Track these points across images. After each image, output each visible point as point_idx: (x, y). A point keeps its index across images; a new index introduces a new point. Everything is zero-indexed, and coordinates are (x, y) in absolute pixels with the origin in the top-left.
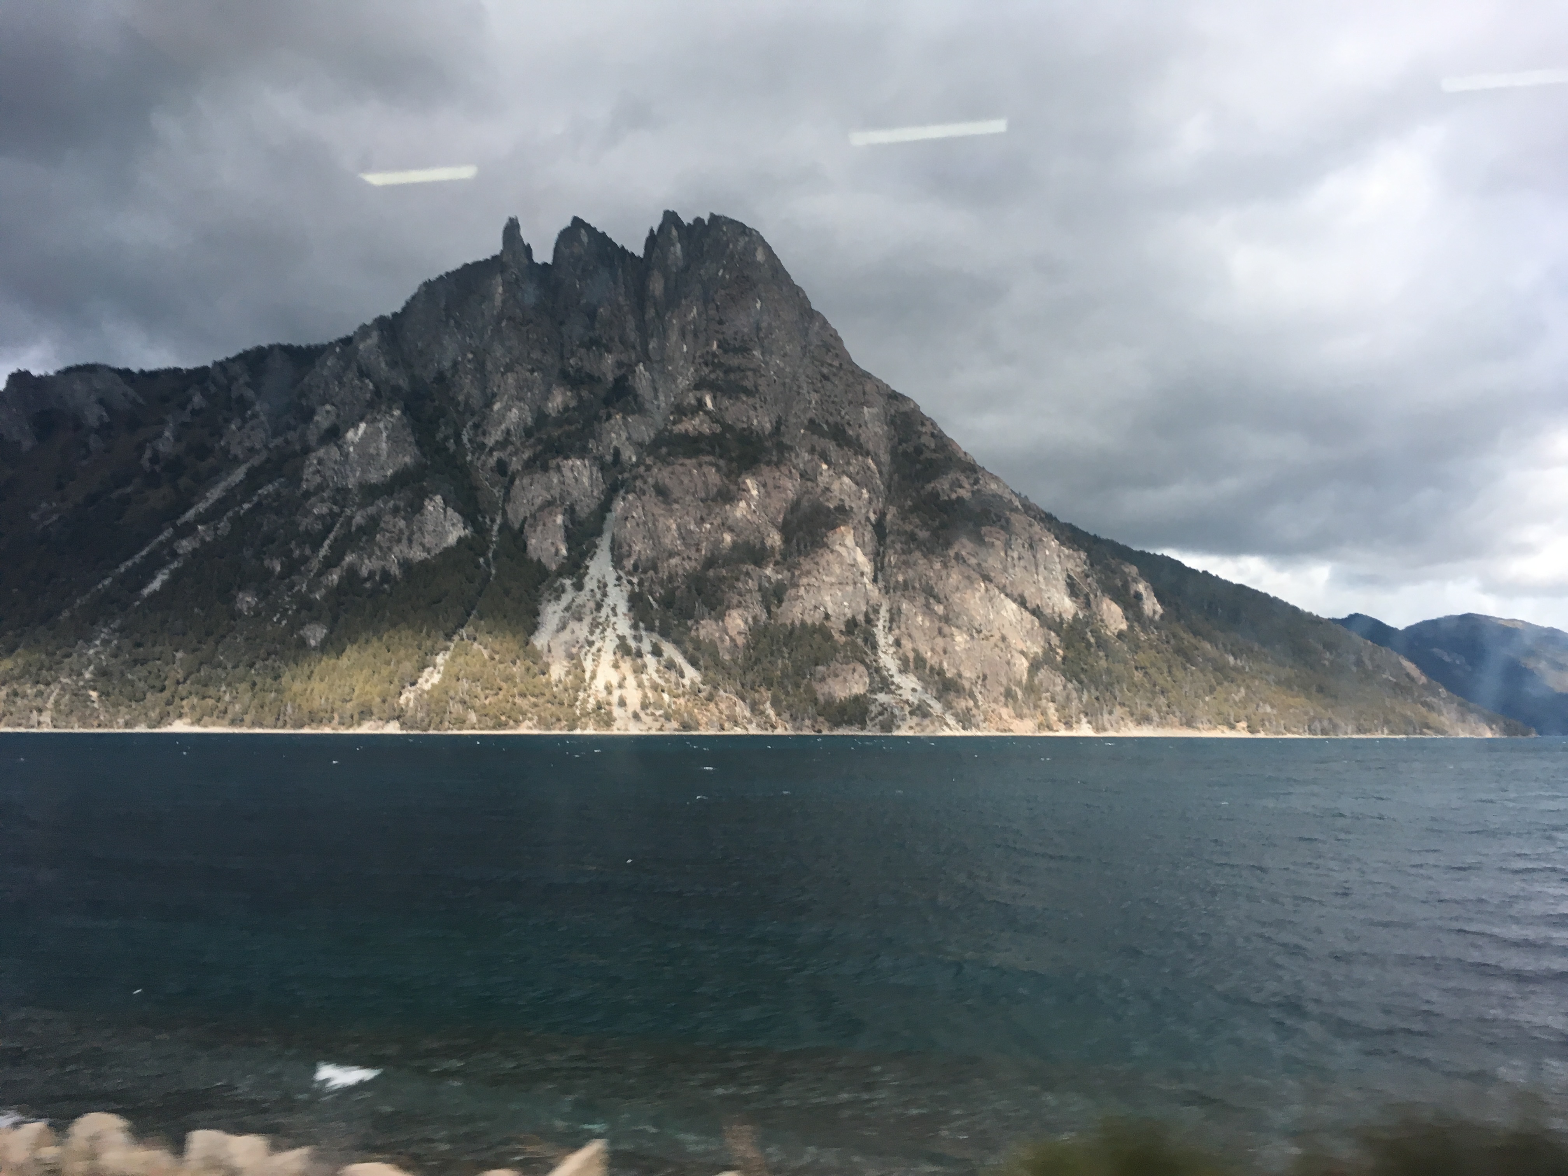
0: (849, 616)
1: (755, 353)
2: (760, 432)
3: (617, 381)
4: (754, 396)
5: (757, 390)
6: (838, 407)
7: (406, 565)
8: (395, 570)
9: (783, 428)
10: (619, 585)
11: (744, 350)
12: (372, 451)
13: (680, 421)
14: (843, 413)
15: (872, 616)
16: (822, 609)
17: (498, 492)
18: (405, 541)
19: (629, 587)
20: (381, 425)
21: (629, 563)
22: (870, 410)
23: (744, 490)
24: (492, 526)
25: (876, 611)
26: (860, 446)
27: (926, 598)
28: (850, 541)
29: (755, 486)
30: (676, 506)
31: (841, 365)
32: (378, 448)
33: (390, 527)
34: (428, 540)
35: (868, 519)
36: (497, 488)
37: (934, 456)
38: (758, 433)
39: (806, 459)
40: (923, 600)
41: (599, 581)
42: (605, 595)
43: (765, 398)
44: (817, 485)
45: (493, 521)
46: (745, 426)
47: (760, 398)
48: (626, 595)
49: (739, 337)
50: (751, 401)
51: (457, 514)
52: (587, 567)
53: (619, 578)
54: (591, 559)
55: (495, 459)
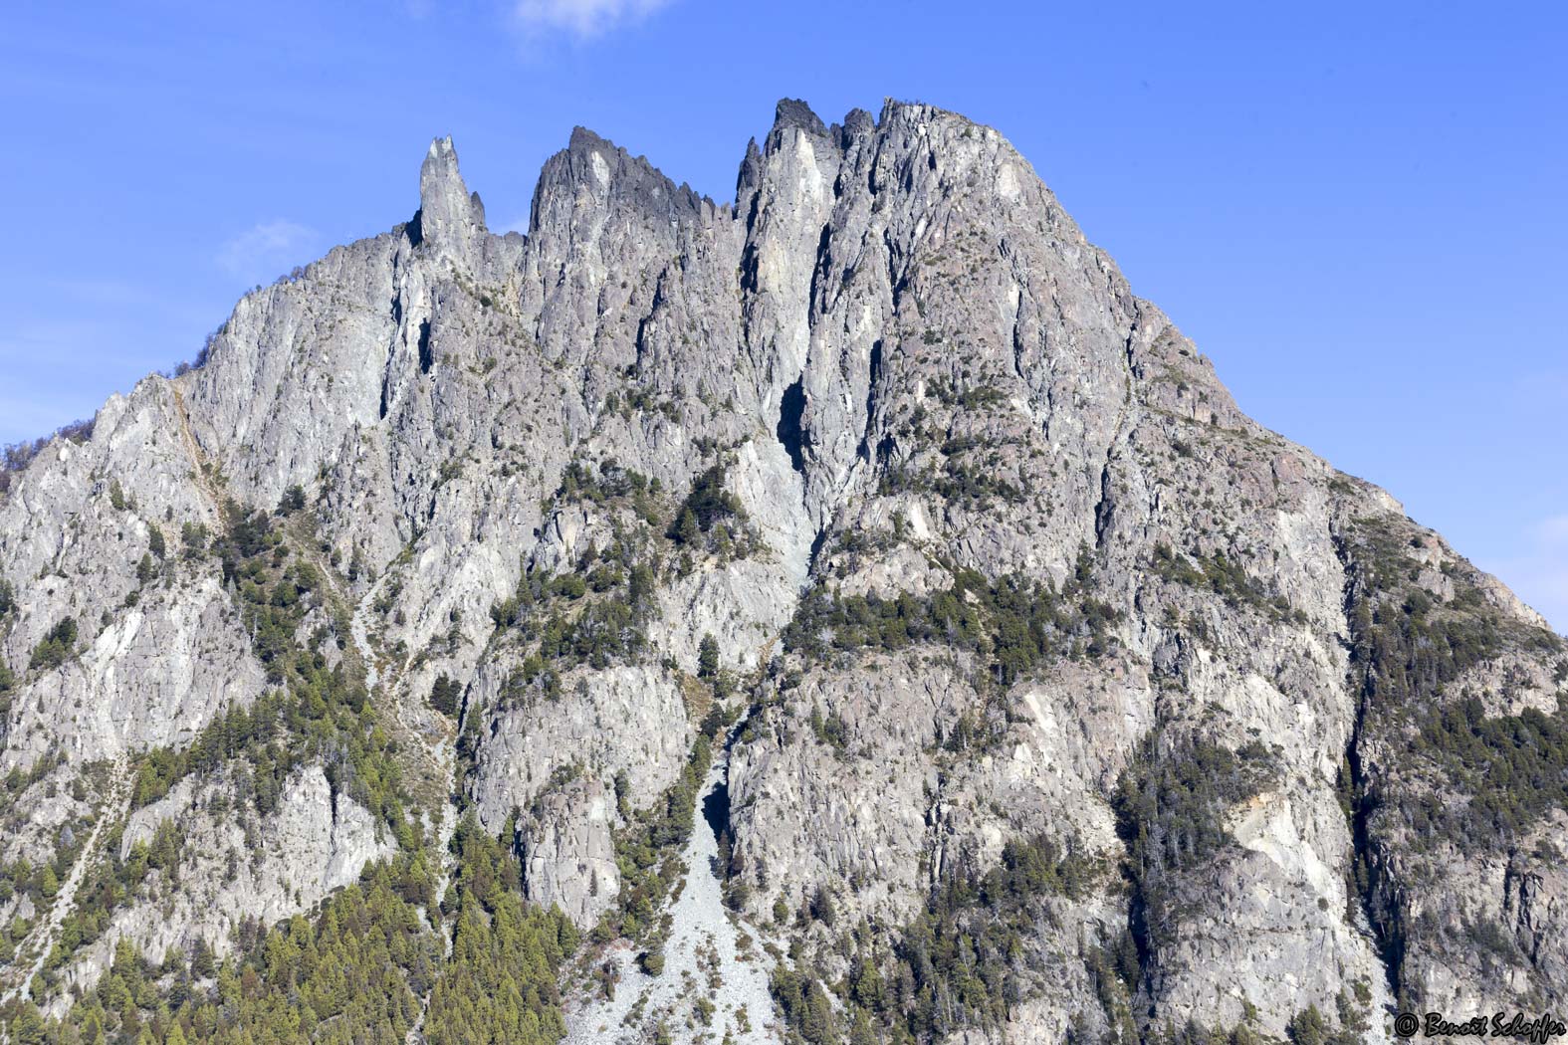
0: (1301, 1006)
1: (1015, 402)
2: (1045, 584)
3: (700, 486)
4: (1023, 501)
5: (1028, 489)
6: (1219, 516)
7: (248, 933)
8: (223, 947)
9: (1095, 571)
10: (745, 958)
11: (988, 397)
12: (156, 673)
13: (854, 567)
14: (1231, 529)
15: (1355, 1006)
16: (1235, 991)
17: (442, 756)
18: (243, 876)
19: (771, 963)
20: (175, 616)
21: (761, 905)
22: (1296, 517)
23: (1021, 720)
24: (436, 833)
25: (1363, 995)
26: (1282, 604)
27: (1483, 956)
28: (1283, 826)
29: (1048, 709)
30: (863, 765)
31: (1214, 418)
32: (168, 667)
33: (209, 846)
34: (295, 871)
35: (1317, 773)
36: (440, 746)
37: (1457, 617)
38: (1038, 585)
39: (1157, 640)
40: (1475, 960)
41: (699, 951)
42: (714, 982)
43: (1049, 504)
44: (1192, 700)
45: (437, 819)
46: (1008, 570)
47: (1037, 504)
48: (764, 980)
49: (974, 369)
50: (1017, 513)
51: (359, 809)
52: (667, 920)
53: (743, 942)
54: (675, 897)
55: (432, 679)
